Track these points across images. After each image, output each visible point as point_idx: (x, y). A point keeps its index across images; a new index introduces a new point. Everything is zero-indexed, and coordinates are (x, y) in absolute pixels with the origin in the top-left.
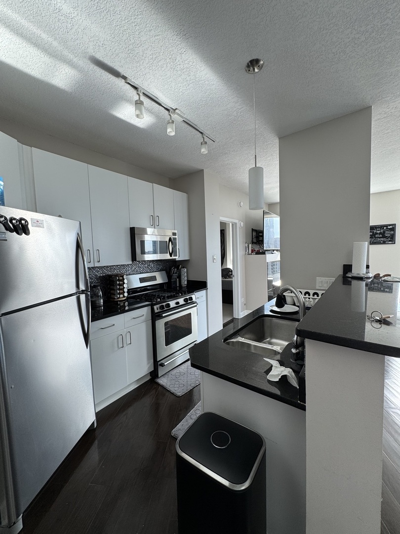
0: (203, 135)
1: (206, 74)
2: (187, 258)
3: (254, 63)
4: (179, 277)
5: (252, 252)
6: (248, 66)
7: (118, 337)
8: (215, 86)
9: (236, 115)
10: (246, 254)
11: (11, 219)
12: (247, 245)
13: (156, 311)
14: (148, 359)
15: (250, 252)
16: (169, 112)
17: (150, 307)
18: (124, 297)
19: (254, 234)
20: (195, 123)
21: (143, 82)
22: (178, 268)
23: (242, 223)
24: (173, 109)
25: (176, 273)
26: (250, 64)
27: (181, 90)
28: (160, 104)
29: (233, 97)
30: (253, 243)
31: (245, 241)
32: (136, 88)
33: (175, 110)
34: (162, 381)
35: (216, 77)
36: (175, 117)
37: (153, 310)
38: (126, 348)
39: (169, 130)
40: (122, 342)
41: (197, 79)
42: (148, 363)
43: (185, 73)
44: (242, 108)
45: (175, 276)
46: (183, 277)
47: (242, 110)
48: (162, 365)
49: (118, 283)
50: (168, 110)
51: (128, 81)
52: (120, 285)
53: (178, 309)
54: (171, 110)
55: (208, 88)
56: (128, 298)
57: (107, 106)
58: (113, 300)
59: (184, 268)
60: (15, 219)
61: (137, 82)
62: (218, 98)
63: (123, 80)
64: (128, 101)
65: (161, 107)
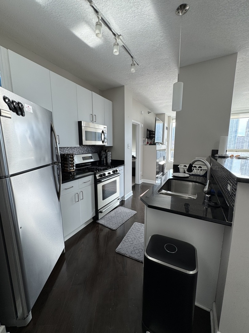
0: (132, 59)
1: (150, 10)
2: (111, 145)
3: (183, 7)
4: (106, 157)
5: (147, 144)
6: (178, 9)
7: (75, 195)
8: (152, 21)
9: (158, 46)
10: (143, 144)
11: (13, 102)
12: (144, 139)
13: (98, 178)
14: (92, 209)
15: (146, 143)
16: (116, 37)
17: (93, 175)
18: (74, 169)
19: (148, 132)
20: (129, 49)
21: (103, 7)
22: (105, 151)
23: (142, 125)
24: (118, 35)
25: (104, 155)
26: (179, 7)
27: (128, 20)
28: (110, 29)
29: (161, 32)
30: (147, 138)
31: (143, 137)
32: (97, 12)
33: (119, 36)
34: (101, 222)
35: (155, 13)
36: (119, 41)
37: (95, 177)
38: (80, 201)
39: (115, 50)
40: (78, 198)
41: (142, 13)
42: (92, 211)
43: (135, 6)
44: (164, 41)
45: (104, 156)
46: (108, 157)
47: (163, 43)
48: (101, 212)
49: (70, 159)
50: (114, 35)
51: (93, 5)
52: (71, 161)
53: (109, 177)
54: (117, 36)
55: (147, 21)
56: (76, 170)
57: (70, 24)
58: (66, 171)
59: (109, 151)
60: (15, 102)
61: (98, 7)
62: (152, 31)
63: (89, 3)
64: (88, 23)
65: (110, 31)
